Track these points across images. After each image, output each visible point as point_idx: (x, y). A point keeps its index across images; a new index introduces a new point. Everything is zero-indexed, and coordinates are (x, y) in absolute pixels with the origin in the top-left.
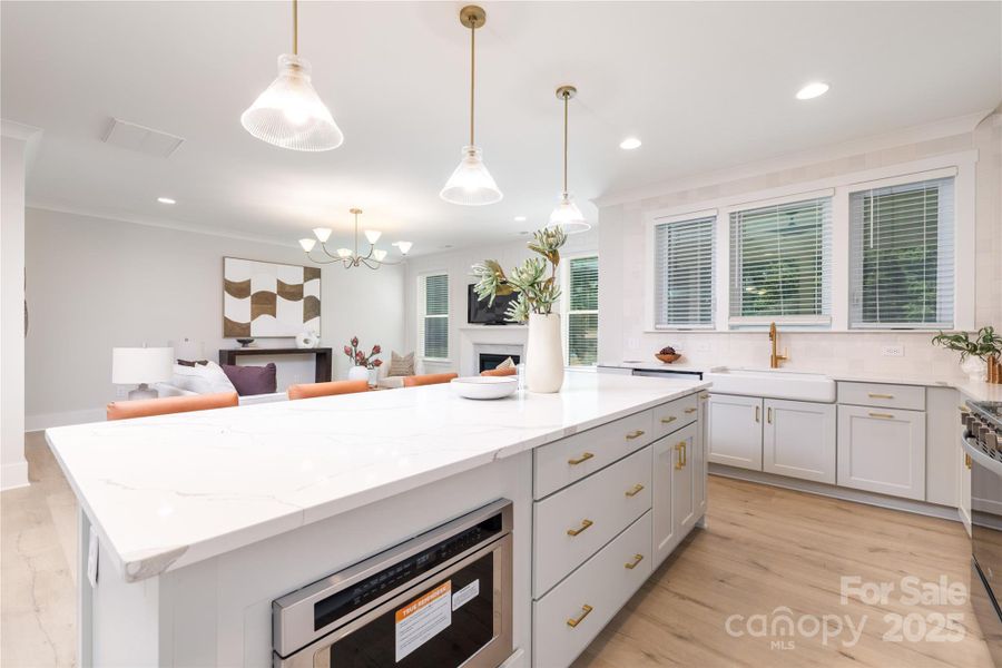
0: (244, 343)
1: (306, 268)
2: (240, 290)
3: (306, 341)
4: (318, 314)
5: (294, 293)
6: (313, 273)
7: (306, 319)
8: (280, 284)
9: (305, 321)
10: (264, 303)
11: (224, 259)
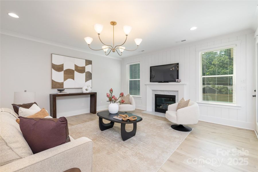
0: (60, 91)
1: (86, 60)
2: (59, 68)
3: (86, 90)
4: (91, 79)
5: (81, 70)
6: (89, 62)
7: (86, 80)
8: (76, 66)
9: (86, 82)
10: (69, 74)
11: (52, 54)
